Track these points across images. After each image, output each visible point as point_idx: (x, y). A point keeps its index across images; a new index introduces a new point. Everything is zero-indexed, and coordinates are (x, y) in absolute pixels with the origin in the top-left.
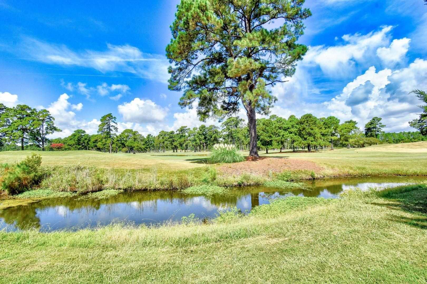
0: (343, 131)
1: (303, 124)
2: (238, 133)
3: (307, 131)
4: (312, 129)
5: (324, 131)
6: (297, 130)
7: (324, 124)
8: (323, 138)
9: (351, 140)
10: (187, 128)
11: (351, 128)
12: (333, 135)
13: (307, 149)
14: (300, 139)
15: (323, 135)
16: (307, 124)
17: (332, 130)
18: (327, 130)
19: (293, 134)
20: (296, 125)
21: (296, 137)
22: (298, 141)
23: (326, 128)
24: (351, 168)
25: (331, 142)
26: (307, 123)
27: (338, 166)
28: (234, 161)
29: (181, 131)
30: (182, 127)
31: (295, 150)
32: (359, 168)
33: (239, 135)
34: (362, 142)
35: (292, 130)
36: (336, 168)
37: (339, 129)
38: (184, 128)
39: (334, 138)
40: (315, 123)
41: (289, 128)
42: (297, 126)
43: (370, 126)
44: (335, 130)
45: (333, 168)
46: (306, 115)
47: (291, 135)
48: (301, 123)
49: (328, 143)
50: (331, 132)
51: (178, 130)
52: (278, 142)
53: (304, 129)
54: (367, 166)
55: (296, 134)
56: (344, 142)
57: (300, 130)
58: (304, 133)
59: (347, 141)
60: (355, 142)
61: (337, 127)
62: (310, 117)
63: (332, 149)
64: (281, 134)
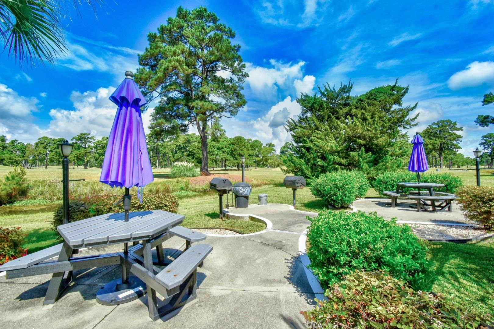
0: (264, 153)
1: (234, 145)
2: (165, 148)
3: (238, 152)
4: (242, 150)
5: (250, 152)
6: (229, 150)
7: (251, 146)
8: (250, 158)
9: (269, 161)
10: (89, 136)
11: (270, 151)
12: (257, 156)
13: (236, 168)
14: (232, 159)
15: (250, 155)
16: (238, 146)
17: (256, 152)
18: (253, 151)
19: (226, 154)
20: (228, 145)
21: (228, 157)
22: (230, 160)
23: (252, 150)
24: (267, 180)
25: (255, 162)
26: (238, 144)
27: (260, 179)
28: (193, 176)
29: (80, 139)
30: (81, 134)
31: (227, 168)
32: (271, 180)
33: (167, 151)
34: (277, 163)
35: (226, 150)
36: (259, 180)
37: (261, 152)
38: (84, 136)
39: (258, 159)
40: (244, 145)
41: (222, 148)
42: (230, 146)
43: (283, 149)
44: (259, 152)
45: (257, 180)
46: (237, 137)
47: (224, 154)
48: (233, 144)
49: (253, 163)
50: (256, 154)
51: (75, 138)
52: (212, 161)
53: (235, 149)
54: (275, 179)
55: (228, 154)
56: (265, 163)
57: (232, 150)
58: (236, 154)
59: (267, 161)
60: (273, 162)
61: (260, 150)
62: (241, 139)
63: (256, 169)
64: (216, 153)
